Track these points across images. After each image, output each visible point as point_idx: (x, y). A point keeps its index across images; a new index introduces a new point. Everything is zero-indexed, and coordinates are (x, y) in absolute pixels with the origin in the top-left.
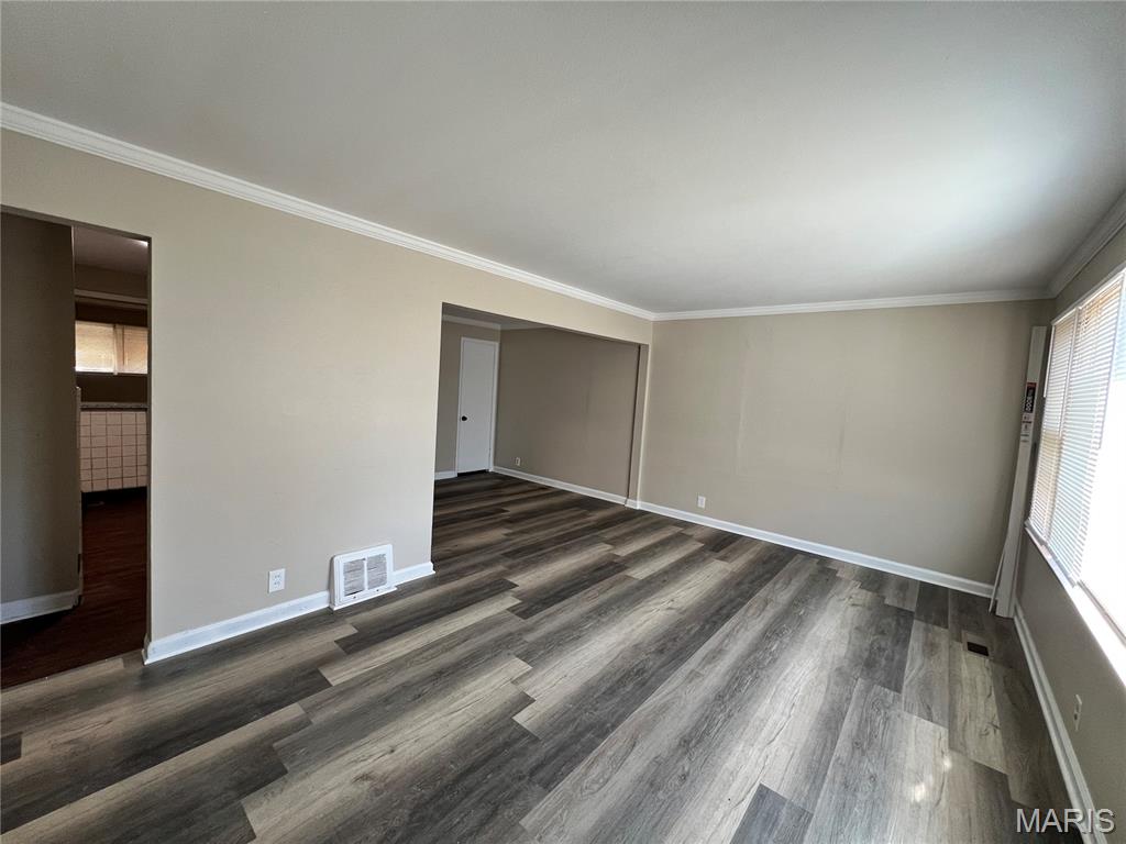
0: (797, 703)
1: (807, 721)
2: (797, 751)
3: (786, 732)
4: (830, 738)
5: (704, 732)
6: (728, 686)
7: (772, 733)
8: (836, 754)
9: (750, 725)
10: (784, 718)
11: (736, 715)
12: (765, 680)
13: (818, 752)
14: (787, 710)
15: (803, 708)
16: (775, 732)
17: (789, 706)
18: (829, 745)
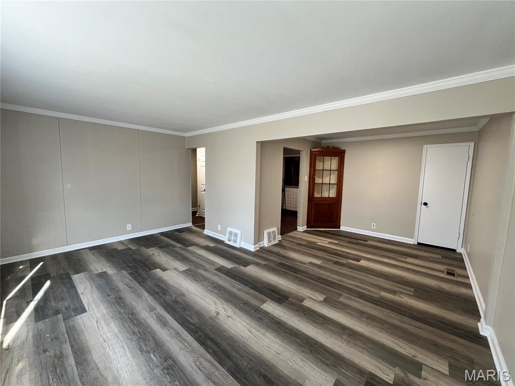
0: (104, 344)
1: (91, 342)
2: (84, 329)
3: (95, 330)
4: (76, 347)
5: (120, 304)
6: (137, 319)
7: (100, 324)
8: (68, 344)
9: (110, 319)
10: (101, 333)
11: (119, 316)
12: (130, 337)
13: (76, 336)
14: (105, 336)
15: (99, 345)
16: (99, 326)
17: (106, 339)
18: (74, 344)
